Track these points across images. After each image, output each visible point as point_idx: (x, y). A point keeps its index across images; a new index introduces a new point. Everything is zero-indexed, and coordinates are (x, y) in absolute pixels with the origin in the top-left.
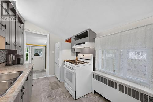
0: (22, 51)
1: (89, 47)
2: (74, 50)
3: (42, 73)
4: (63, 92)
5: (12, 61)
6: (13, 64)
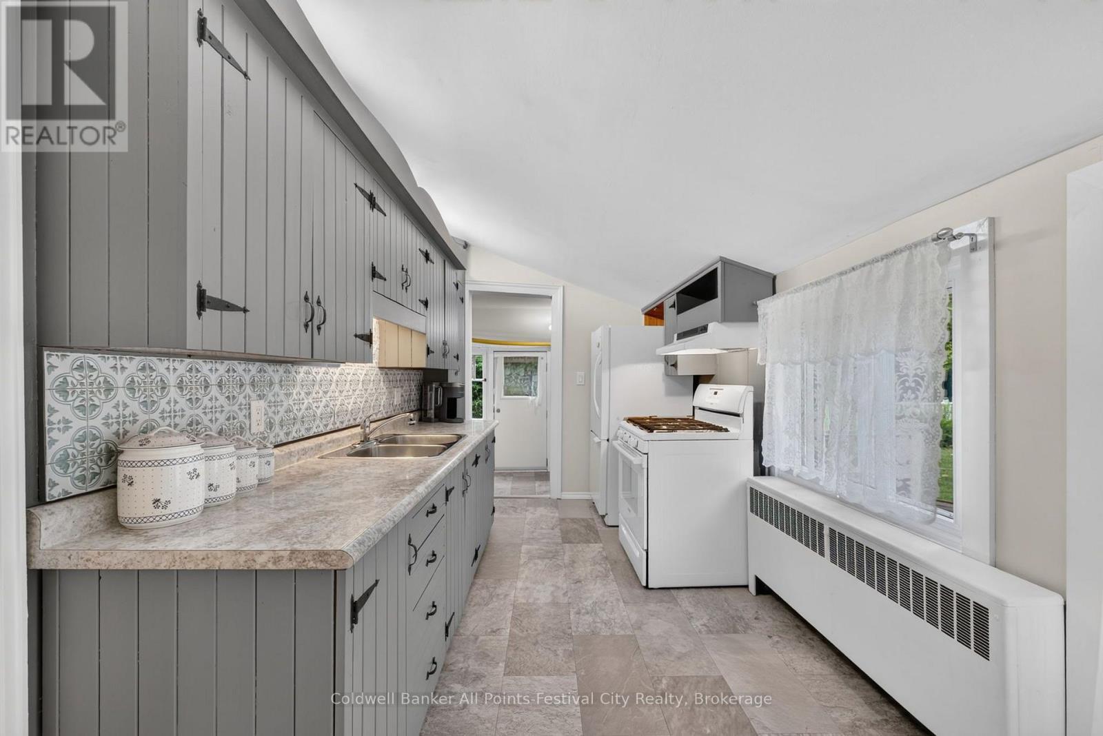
0: (460, 371)
1: (741, 350)
2: (675, 365)
3: (537, 484)
4: (606, 558)
5: (436, 408)
6: (437, 420)
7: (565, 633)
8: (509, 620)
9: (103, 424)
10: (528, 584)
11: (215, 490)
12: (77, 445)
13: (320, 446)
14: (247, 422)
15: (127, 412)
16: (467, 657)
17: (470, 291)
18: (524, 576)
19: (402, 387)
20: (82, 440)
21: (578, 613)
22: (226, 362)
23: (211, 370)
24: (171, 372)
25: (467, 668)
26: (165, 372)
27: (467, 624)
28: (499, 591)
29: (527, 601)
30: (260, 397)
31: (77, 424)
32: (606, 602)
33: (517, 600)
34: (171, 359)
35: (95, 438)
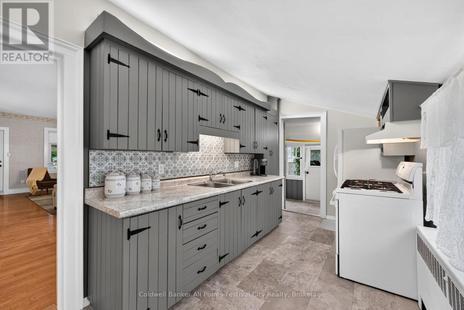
4: (328, 253)
5: (256, 170)
6: (257, 174)
7: (275, 281)
8: (257, 266)
9: (105, 169)
10: (277, 253)
11: (131, 190)
12: (98, 174)
13: (190, 181)
14: (157, 171)
15: (112, 166)
16: (229, 273)
17: (282, 119)
18: (278, 249)
19: (240, 161)
20: (99, 172)
21: (290, 274)
22: (148, 152)
23: (142, 154)
24: (128, 155)
25: (226, 277)
26: (126, 155)
27: (239, 261)
28: (263, 252)
29: (271, 260)
30: (162, 163)
31: (98, 168)
32: (309, 275)
33: (267, 259)
34: (128, 152)
35: (102, 172)
